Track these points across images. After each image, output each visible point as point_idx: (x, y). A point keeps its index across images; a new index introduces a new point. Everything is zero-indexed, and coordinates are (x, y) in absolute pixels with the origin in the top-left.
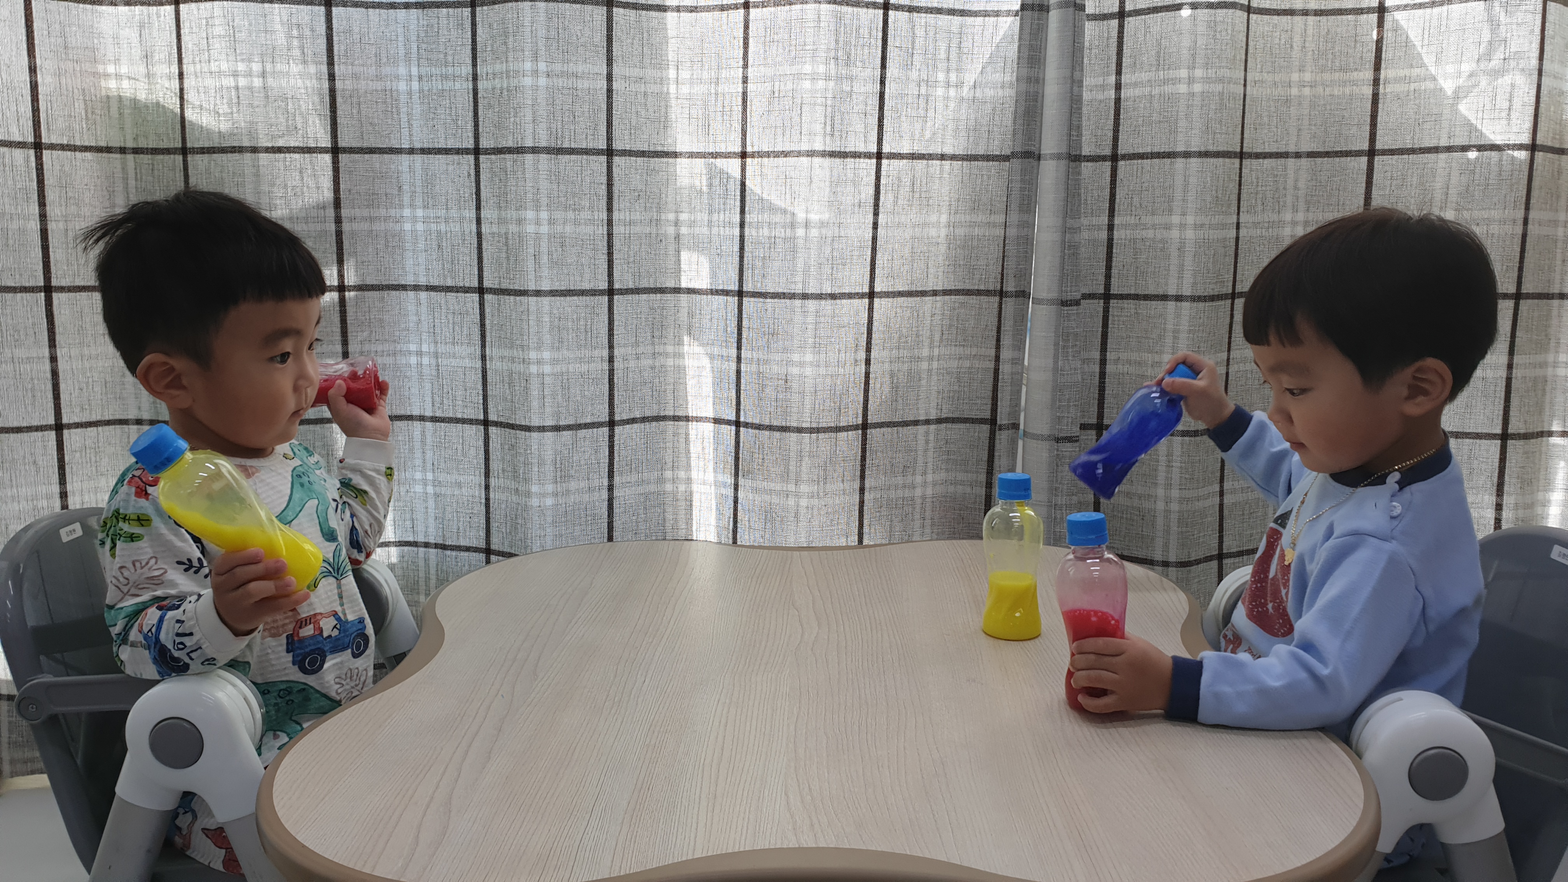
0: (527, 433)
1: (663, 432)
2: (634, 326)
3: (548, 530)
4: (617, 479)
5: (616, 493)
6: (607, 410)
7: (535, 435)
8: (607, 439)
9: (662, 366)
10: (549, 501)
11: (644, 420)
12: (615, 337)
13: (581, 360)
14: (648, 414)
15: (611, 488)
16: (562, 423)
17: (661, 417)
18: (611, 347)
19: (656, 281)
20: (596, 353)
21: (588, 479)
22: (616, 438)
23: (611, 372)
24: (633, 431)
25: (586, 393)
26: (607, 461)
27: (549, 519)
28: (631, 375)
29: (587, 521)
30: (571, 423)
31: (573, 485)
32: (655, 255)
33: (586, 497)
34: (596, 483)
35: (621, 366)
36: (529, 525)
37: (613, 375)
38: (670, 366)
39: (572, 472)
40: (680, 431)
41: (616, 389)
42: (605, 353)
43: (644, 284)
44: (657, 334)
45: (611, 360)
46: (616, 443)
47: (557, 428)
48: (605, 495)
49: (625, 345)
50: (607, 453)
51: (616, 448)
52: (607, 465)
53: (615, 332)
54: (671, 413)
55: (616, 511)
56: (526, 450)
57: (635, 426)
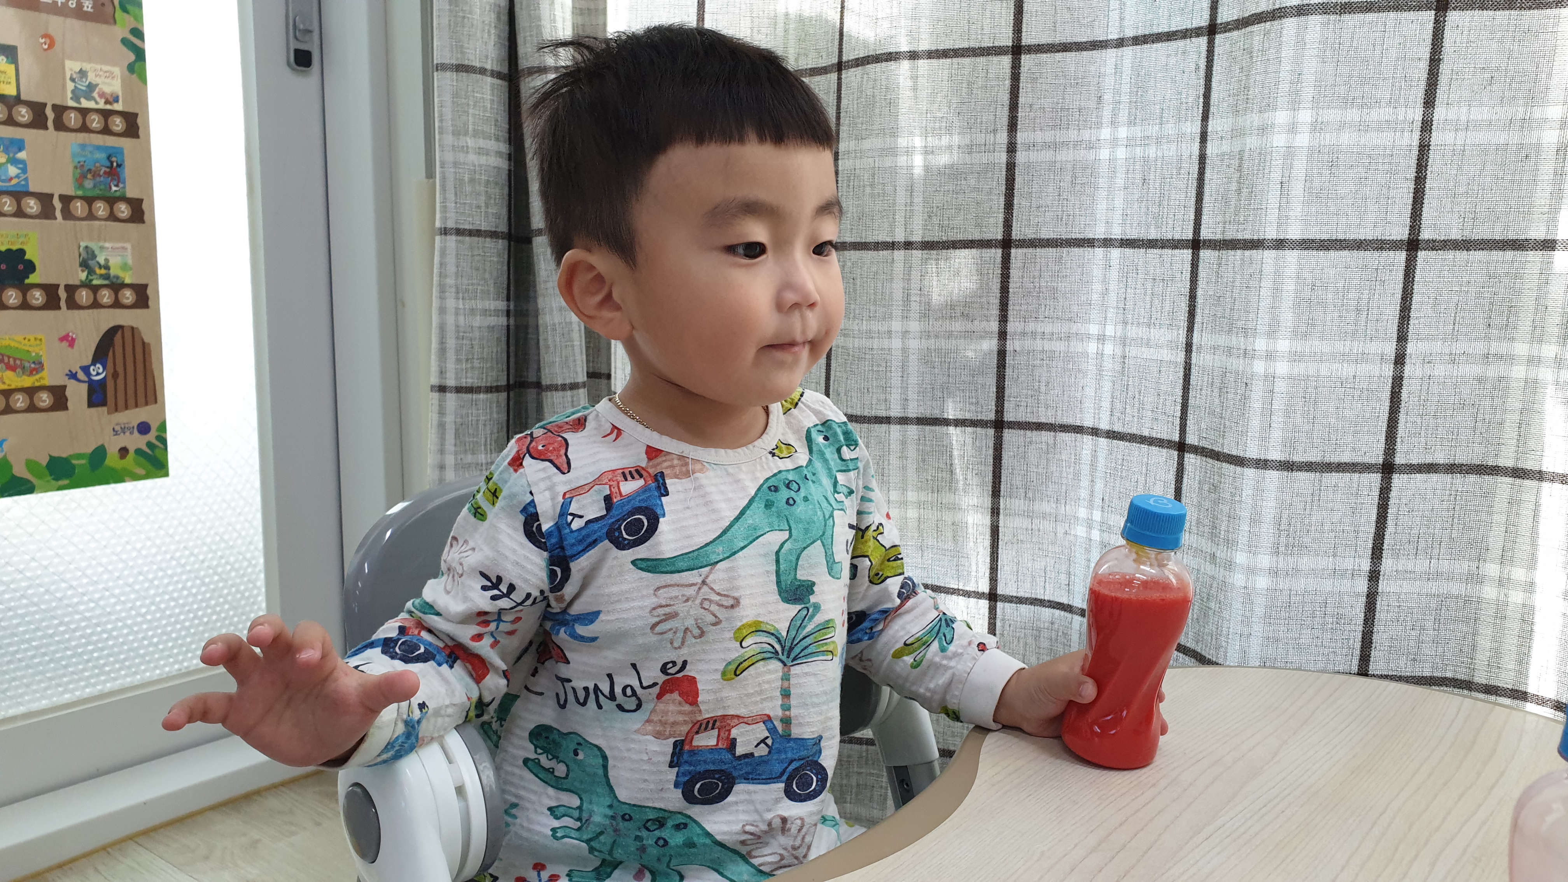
0: (1238, 469)
1: (1488, 495)
2: (1452, 306)
3: (1256, 627)
4: (1387, 564)
5: (1383, 586)
6: (1382, 445)
7: (1250, 473)
8: (1376, 493)
9: (1500, 379)
10: (1262, 582)
11: (1452, 468)
12: (1411, 322)
13: (1345, 358)
14: (1461, 458)
15: (1374, 576)
16: (1298, 458)
17: (1486, 467)
18: (1402, 338)
19: (1507, 227)
20: (1374, 347)
21: (1334, 556)
22: (1393, 494)
23: (1397, 382)
24: (1429, 485)
25: (1347, 412)
26: (1373, 530)
27: (1259, 611)
28: (1435, 389)
29: (1324, 624)
30: (1313, 460)
31: (1306, 562)
32: (1513, 181)
33: (1328, 585)
34: (1348, 564)
35: (1419, 372)
36: (1225, 614)
37: (1401, 386)
38: (1518, 380)
39: (1307, 540)
40: (1525, 497)
41: (1402, 411)
42: (1390, 348)
43: (1483, 232)
44: (1497, 321)
45: (1400, 360)
46: (1392, 502)
47: (1288, 466)
48: (1362, 586)
49: (1431, 338)
50: (1374, 517)
51: (1391, 511)
52: (1371, 536)
53: (1412, 314)
54: (1509, 463)
55: (1381, 615)
56: (1233, 495)
57: (1434, 477)
